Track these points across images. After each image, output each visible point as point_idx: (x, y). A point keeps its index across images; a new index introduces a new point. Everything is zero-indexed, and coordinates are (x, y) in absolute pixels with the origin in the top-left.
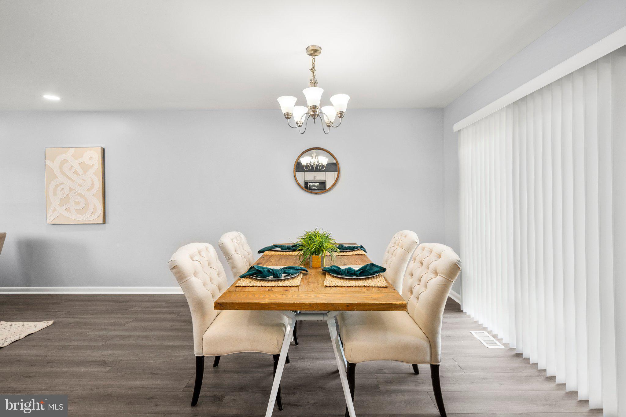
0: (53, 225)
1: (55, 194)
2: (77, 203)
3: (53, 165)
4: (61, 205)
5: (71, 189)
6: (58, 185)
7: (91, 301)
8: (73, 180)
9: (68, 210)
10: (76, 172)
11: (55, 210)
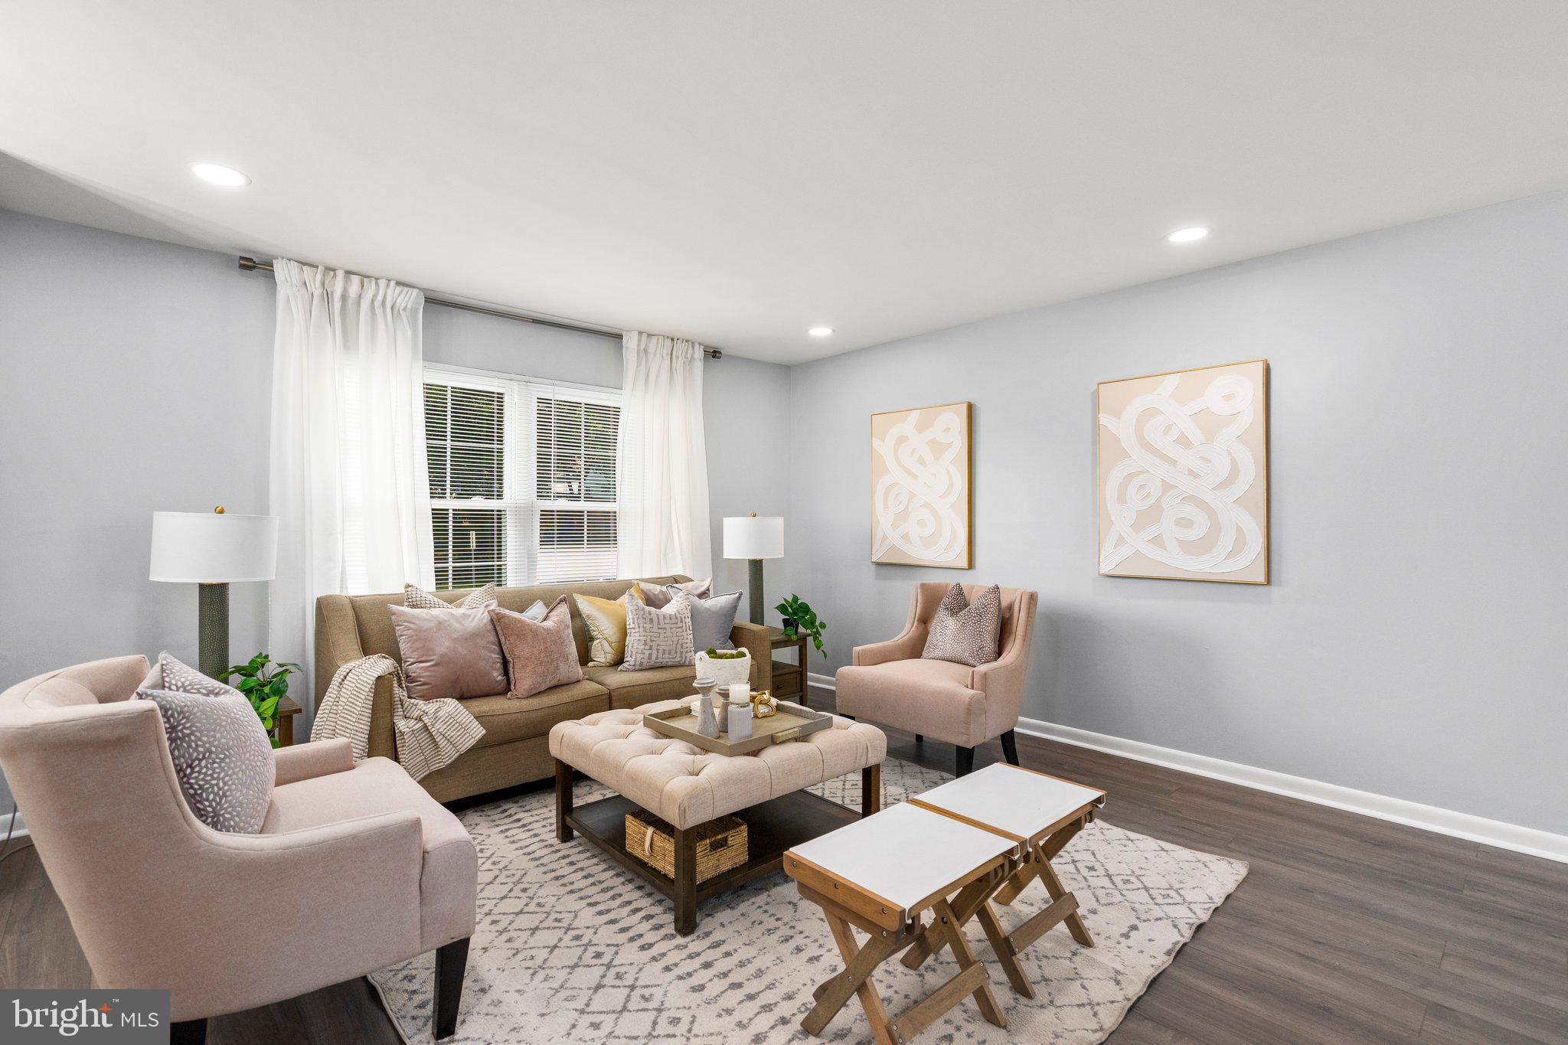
0: (1111, 579)
1: (1122, 499)
2: (1184, 523)
3: (1118, 425)
4: (1137, 527)
5: (1167, 487)
6: (1130, 477)
7: (1234, 803)
8: (1173, 462)
9: (1157, 541)
10: (1183, 441)
11: (1121, 540)
